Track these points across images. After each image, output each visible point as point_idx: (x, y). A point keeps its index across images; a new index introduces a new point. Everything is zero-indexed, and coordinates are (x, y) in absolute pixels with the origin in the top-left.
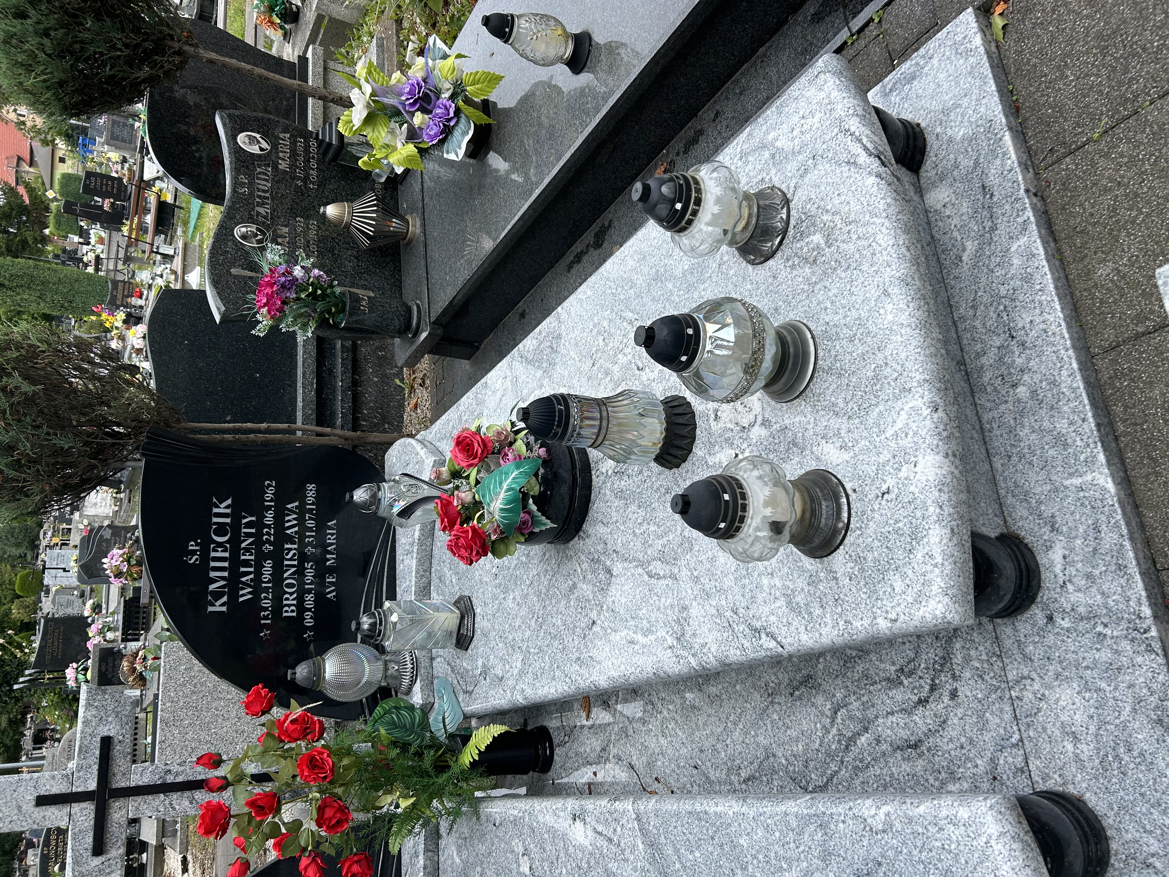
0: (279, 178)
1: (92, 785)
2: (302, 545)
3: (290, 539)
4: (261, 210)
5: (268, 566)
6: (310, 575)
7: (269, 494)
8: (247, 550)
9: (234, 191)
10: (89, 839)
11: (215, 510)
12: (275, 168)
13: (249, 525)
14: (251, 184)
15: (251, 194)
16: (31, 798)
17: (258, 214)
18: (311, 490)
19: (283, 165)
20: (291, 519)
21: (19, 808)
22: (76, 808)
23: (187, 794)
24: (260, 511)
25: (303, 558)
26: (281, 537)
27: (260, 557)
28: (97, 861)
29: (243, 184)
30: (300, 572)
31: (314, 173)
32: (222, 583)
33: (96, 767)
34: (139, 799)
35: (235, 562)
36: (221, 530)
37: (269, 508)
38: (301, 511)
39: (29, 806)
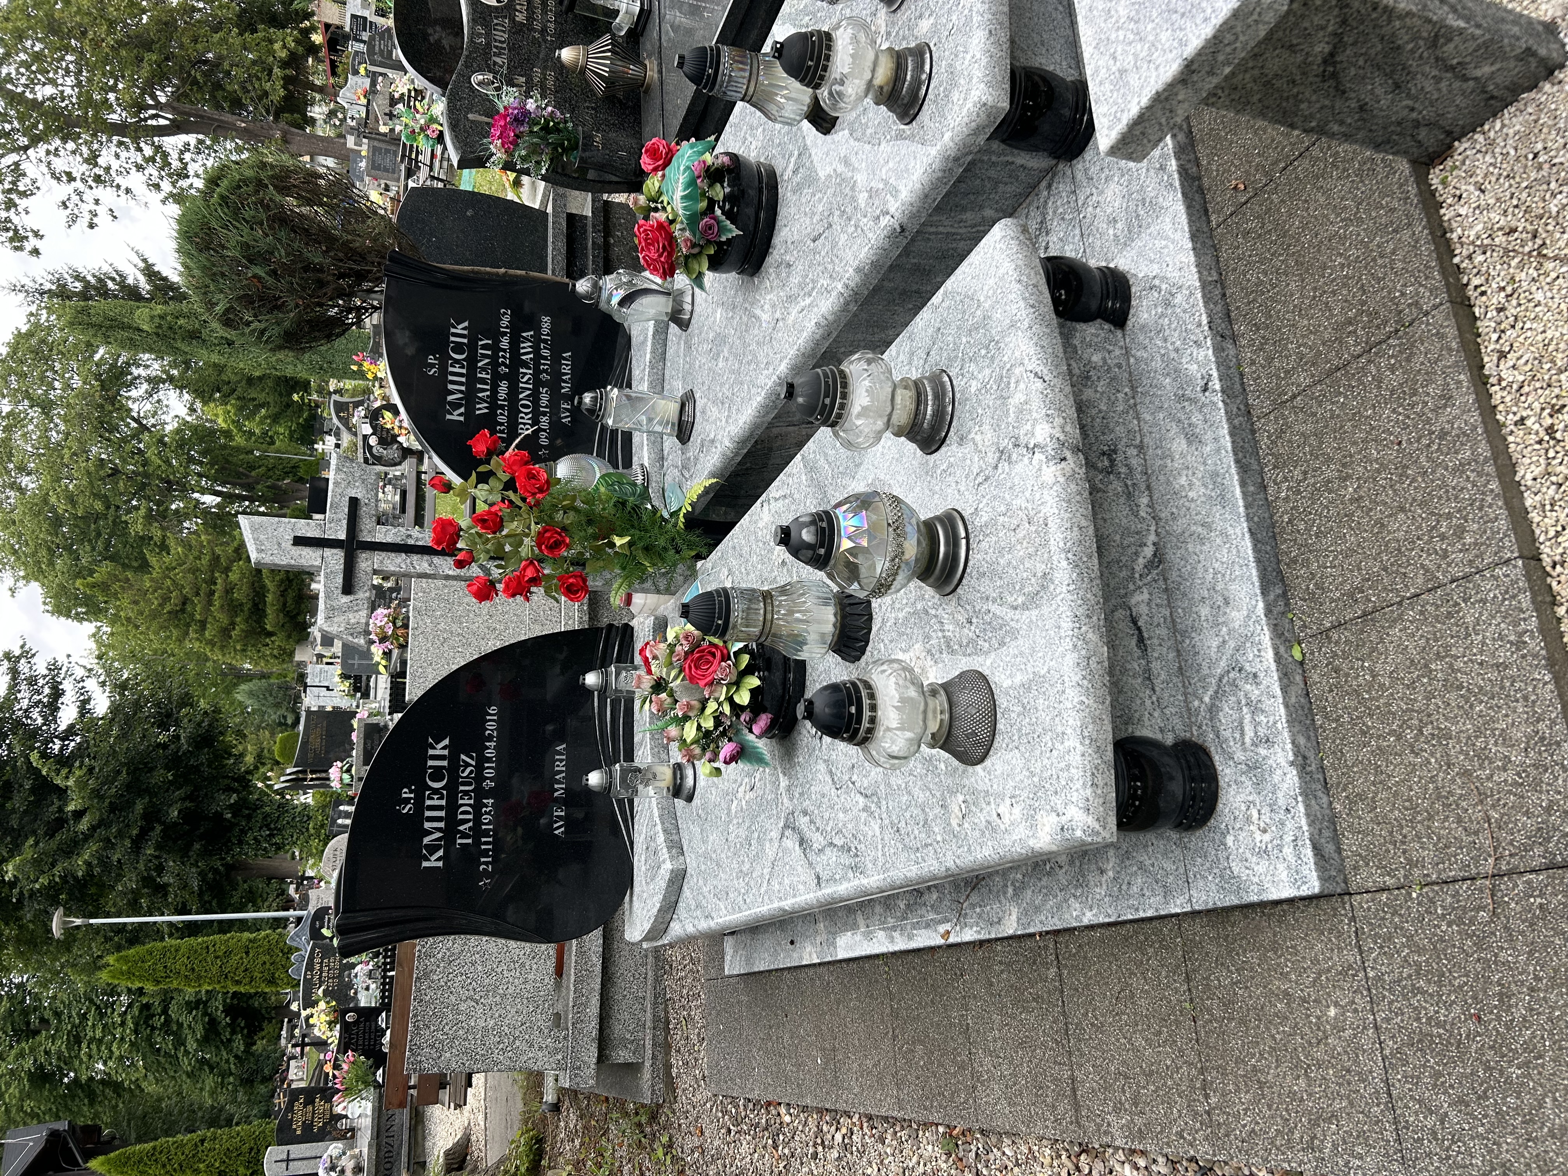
0: (517, 29)
1: (342, 536)
2: (537, 372)
3: (525, 365)
4: (499, 60)
5: (504, 386)
6: (544, 399)
7: (505, 321)
8: (483, 369)
9: (471, 40)
10: (339, 580)
11: (453, 330)
12: (512, 20)
13: (484, 347)
14: (488, 35)
15: (488, 44)
16: (289, 537)
17: (495, 63)
18: (546, 322)
19: (520, 17)
20: (526, 347)
21: (279, 544)
22: (328, 552)
23: (426, 557)
24: (496, 336)
25: (538, 383)
26: (516, 362)
27: (497, 378)
28: (346, 599)
29: (479, 35)
30: (535, 397)
31: (552, 26)
32: (460, 396)
33: (345, 522)
34: (384, 554)
35: (472, 379)
36: (458, 348)
37: (505, 334)
38: (537, 341)
39: (288, 544)
